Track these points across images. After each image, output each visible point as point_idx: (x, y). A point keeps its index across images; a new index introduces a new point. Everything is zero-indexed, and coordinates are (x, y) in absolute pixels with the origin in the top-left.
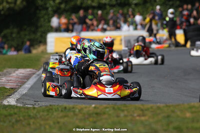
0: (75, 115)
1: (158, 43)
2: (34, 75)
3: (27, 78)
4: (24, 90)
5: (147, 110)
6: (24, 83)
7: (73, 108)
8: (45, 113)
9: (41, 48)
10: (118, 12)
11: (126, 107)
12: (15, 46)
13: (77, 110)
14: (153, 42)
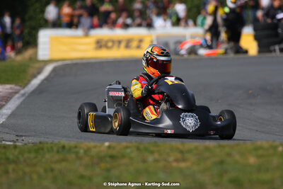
0: (78, 158)
2: (17, 96)
3: (7, 99)
5: (189, 151)
6: (1, 107)
7: (76, 147)
8: (32, 155)
9: (29, 53)
11: (158, 146)
13: (82, 151)
14: (201, 46)
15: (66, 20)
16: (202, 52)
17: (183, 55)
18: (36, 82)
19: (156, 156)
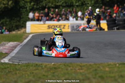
0: (43, 69)
1: (90, 28)
2: (19, 46)
3: (15, 47)
4: (13, 54)
5: (84, 66)
6: (13, 50)
7: (41, 65)
8: (25, 68)
9: (23, 30)
10: (68, 10)
11: (72, 64)
12: (8, 28)
13: (44, 66)
14: (87, 27)
15: (36, 18)
16: (87, 30)
17: (80, 31)
18: (26, 41)
19: (71, 68)
